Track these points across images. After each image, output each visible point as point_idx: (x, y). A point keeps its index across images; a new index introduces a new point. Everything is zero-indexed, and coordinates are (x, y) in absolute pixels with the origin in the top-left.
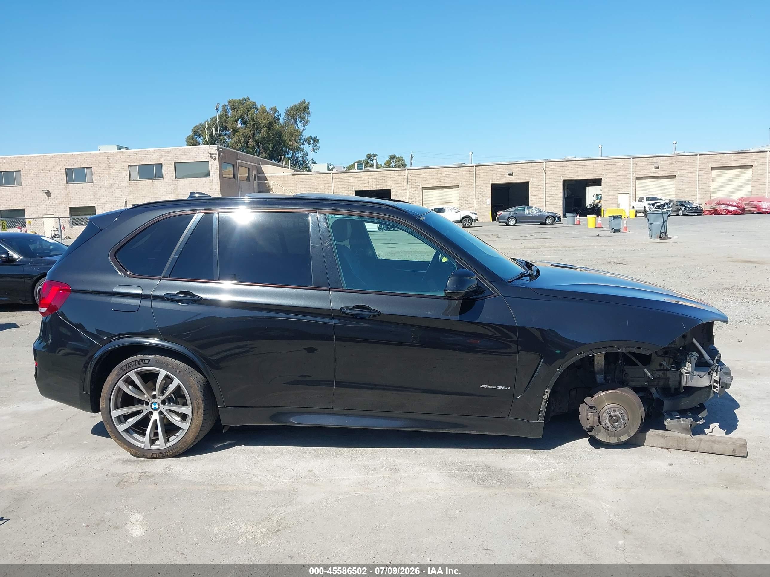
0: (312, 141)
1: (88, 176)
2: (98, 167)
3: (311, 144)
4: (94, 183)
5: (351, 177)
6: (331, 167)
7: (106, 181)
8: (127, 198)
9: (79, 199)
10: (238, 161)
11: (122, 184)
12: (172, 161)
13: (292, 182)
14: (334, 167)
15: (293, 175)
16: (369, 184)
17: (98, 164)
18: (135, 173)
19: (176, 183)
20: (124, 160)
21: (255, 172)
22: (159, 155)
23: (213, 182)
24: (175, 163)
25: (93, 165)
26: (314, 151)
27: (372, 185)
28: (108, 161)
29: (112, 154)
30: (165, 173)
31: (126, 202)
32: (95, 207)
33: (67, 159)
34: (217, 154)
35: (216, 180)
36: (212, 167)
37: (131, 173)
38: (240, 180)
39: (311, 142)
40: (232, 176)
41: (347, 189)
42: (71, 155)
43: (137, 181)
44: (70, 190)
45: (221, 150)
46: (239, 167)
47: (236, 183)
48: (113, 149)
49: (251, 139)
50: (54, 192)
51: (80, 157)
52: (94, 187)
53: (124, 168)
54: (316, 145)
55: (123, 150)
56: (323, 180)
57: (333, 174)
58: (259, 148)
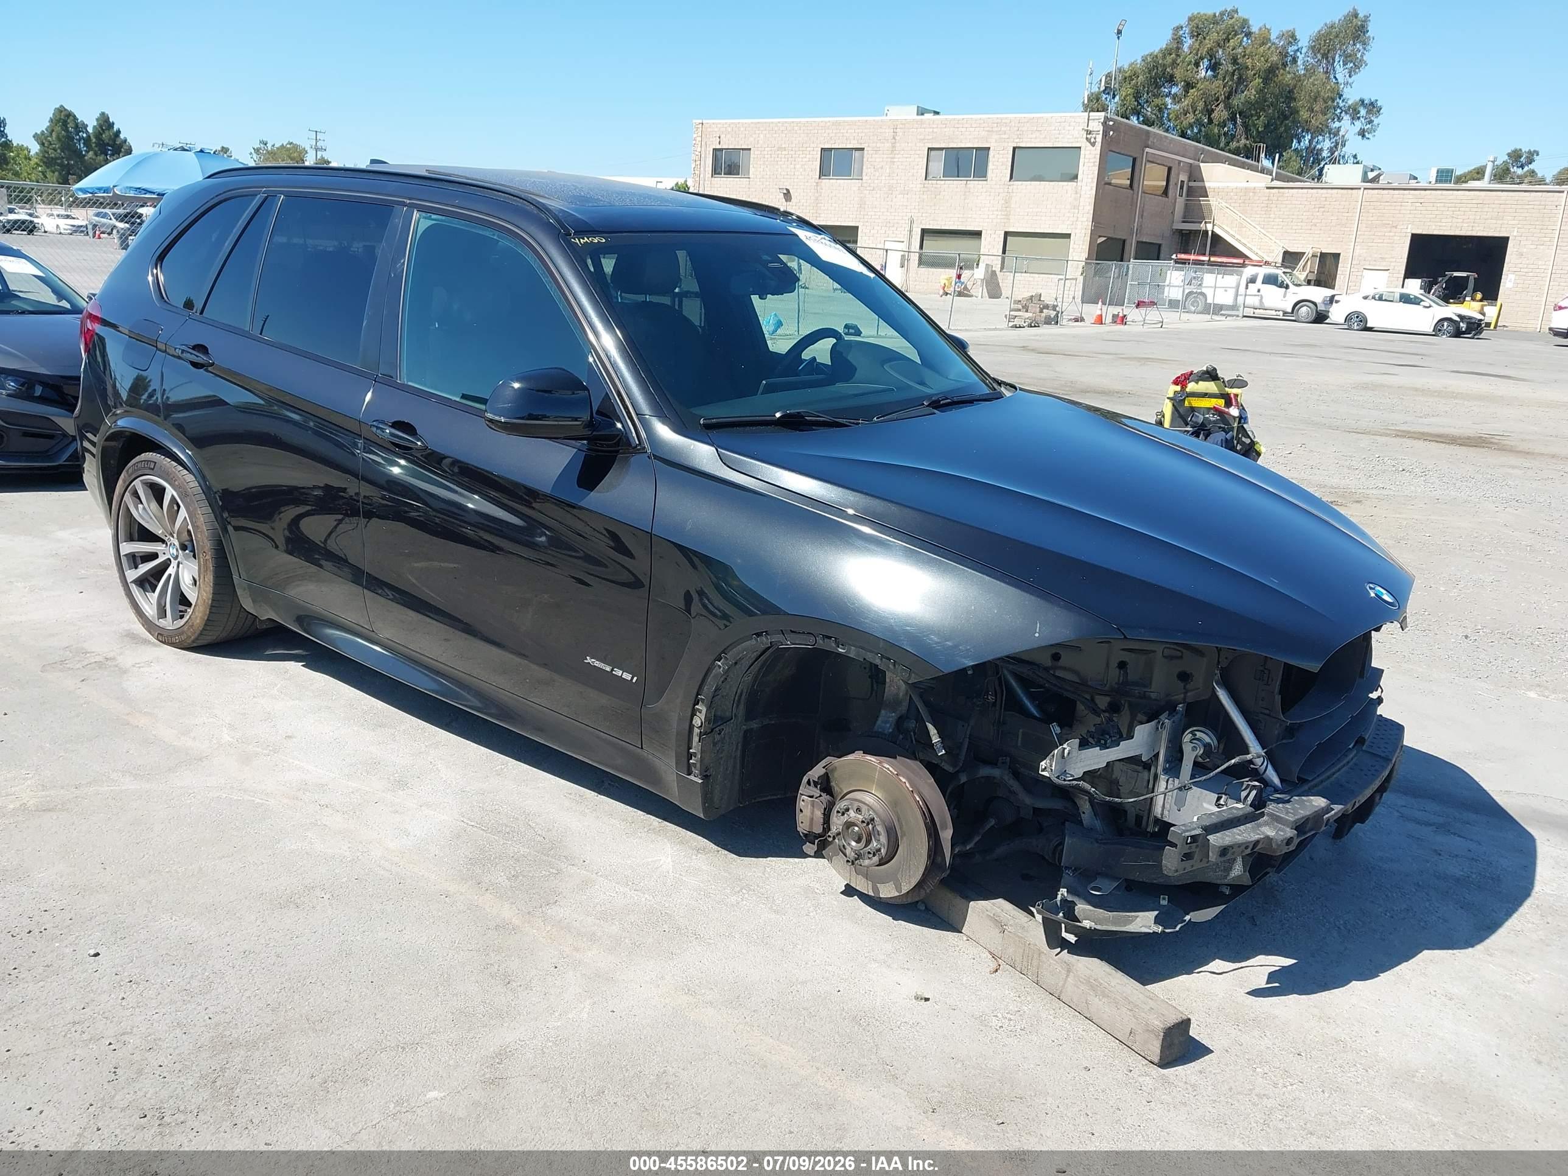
0: (1363, 112)
1: (855, 166)
2: (876, 149)
3: (1359, 118)
4: (864, 181)
5: (1410, 201)
6: (1371, 175)
7: (884, 178)
8: (916, 215)
9: (835, 210)
10: (1147, 150)
11: (911, 186)
12: (1010, 144)
13: (1263, 205)
14: (1379, 176)
15: (1268, 188)
16: (1454, 220)
17: (877, 143)
18: (938, 166)
19: (1010, 191)
20: (922, 137)
21: (1183, 177)
22: (987, 129)
23: (1083, 193)
24: (1014, 149)
25: (867, 145)
26: (1363, 136)
27: (1461, 224)
28: (894, 138)
29: (902, 124)
30: (993, 167)
31: (912, 222)
32: (857, 228)
33: (827, 131)
34: (1101, 132)
35: (1089, 188)
36: (1086, 161)
37: (930, 164)
38: (1143, 192)
39: (1359, 112)
40: (1128, 182)
41: (1394, 230)
42: (834, 124)
43: (938, 182)
44: (823, 191)
45: (1111, 123)
46: (1149, 165)
47: (1133, 199)
48: (908, 113)
49: (1222, 106)
50: (796, 194)
51: (847, 127)
52: (861, 188)
53: (918, 152)
54: (1371, 122)
55: (927, 116)
56: (1337, 203)
57: (1366, 191)
58: (1235, 124)
